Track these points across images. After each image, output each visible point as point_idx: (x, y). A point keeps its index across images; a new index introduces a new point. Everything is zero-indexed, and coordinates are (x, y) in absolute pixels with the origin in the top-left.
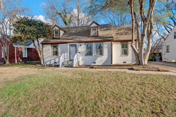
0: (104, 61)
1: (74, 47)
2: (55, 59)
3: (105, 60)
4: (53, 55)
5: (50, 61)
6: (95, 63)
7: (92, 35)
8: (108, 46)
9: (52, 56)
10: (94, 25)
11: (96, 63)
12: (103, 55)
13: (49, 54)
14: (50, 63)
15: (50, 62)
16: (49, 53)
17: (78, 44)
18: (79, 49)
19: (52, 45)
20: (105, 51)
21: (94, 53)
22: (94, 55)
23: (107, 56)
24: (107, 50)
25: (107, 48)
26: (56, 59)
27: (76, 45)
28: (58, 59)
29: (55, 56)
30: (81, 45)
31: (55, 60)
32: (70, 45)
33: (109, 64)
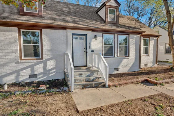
0: (130, 65)
1: (79, 38)
2: (32, 67)
3: (132, 64)
4: (25, 56)
5: (18, 72)
6: (117, 69)
7: (109, 20)
8: (136, 42)
9: (21, 59)
10: (113, 3)
11: (120, 70)
12: (129, 56)
13: (13, 55)
14: (17, 77)
15: (15, 75)
16: (13, 52)
17: (90, 34)
18: (92, 43)
19: (22, 30)
20: (133, 49)
21: (116, 51)
22: (116, 56)
23: (135, 58)
24: (134, 47)
25: (134, 45)
26: (36, 67)
27: (86, 35)
28: (42, 65)
29: (33, 60)
30: (95, 36)
31: (33, 70)
32: (73, 34)
33: (136, 69)
